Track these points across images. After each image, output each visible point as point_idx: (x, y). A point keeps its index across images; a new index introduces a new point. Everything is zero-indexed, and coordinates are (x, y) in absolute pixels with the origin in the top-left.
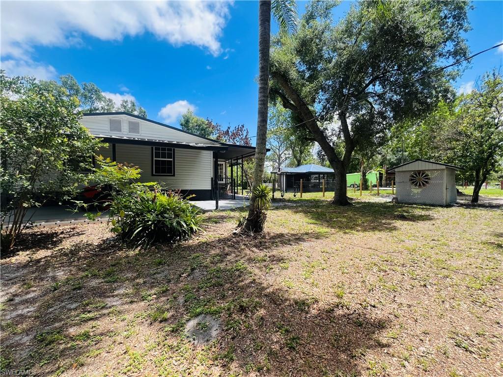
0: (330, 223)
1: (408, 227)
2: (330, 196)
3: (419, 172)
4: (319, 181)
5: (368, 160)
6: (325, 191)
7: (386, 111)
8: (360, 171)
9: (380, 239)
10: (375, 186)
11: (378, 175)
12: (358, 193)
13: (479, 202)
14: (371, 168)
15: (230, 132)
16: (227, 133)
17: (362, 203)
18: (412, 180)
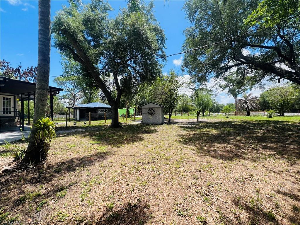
0: (108, 142)
1: (149, 137)
2: (109, 122)
3: (151, 108)
4: (103, 113)
5: (129, 101)
6: (107, 119)
7: (137, 77)
8: (126, 107)
9: (136, 147)
10: (133, 115)
11: (134, 110)
12: (125, 120)
13: (171, 121)
14: (131, 106)
15: (21, 71)
16: (18, 70)
17: (127, 125)
18: (148, 112)
